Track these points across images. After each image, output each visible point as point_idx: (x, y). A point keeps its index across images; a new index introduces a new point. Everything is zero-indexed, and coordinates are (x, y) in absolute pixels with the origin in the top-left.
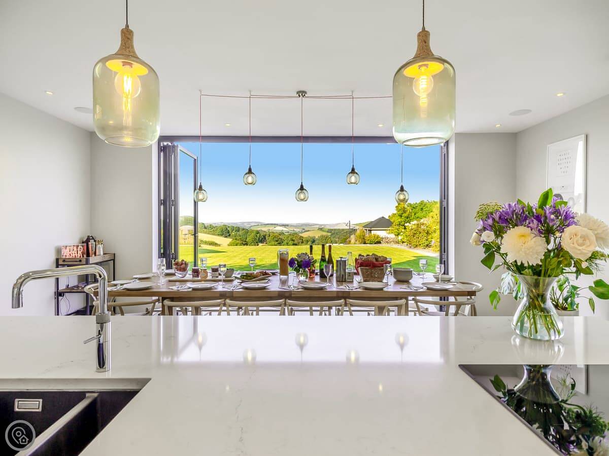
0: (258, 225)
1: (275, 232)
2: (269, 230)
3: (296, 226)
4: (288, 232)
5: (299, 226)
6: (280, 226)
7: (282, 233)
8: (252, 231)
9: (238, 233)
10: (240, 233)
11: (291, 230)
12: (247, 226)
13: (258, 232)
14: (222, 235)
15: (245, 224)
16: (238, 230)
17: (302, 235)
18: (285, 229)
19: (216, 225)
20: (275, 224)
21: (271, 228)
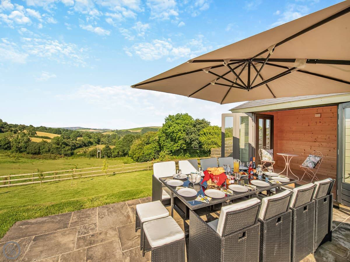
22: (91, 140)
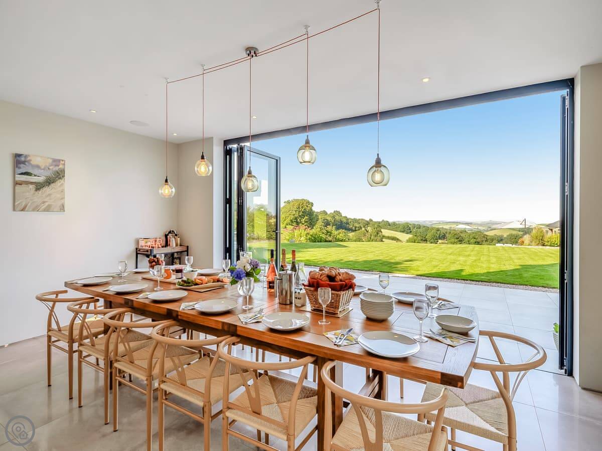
0: (440, 223)
1: (457, 230)
2: (451, 227)
3: (481, 225)
4: (472, 230)
5: (484, 224)
6: (463, 224)
7: (465, 231)
8: (433, 228)
9: (419, 230)
10: (421, 230)
11: (475, 228)
12: (428, 224)
13: (438, 230)
14: (403, 232)
15: (427, 222)
16: (419, 227)
17: (486, 233)
18: (467, 227)
19: (400, 223)
20: (457, 223)
21: (453, 226)
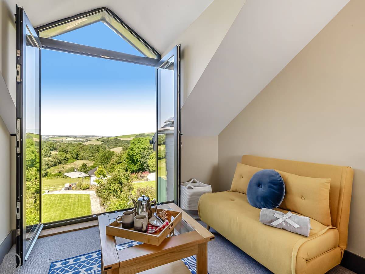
0: (54, 137)
2: (63, 140)
4: (76, 142)
5: (83, 137)
6: (70, 137)
11: (78, 140)
12: (46, 138)
13: (53, 143)
17: (85, 144)
22: (68, 156)
